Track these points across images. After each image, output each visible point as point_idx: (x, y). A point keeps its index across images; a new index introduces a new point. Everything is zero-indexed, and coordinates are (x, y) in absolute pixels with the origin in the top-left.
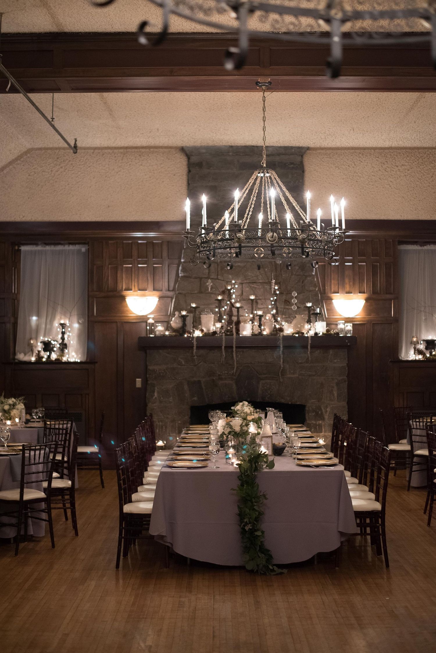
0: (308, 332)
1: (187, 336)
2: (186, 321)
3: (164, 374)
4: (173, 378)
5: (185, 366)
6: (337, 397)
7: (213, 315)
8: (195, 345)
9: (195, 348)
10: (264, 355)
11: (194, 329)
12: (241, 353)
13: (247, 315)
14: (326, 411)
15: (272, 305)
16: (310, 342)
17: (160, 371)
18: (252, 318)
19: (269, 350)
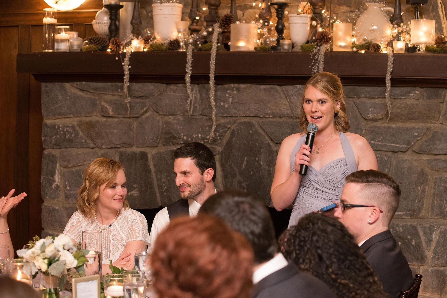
0: (391, 44)
1: (112, 52)
3: (73, 135)
4: (92, 145)
5: (116, 120)
8: (127, 72)
9: (126, 77)
10: (287, 98)
12: (235, 92)
14: (430, 241)
16: (390, 68)
17: (65, 130)
18: (264, 11)
19: (298, 86)
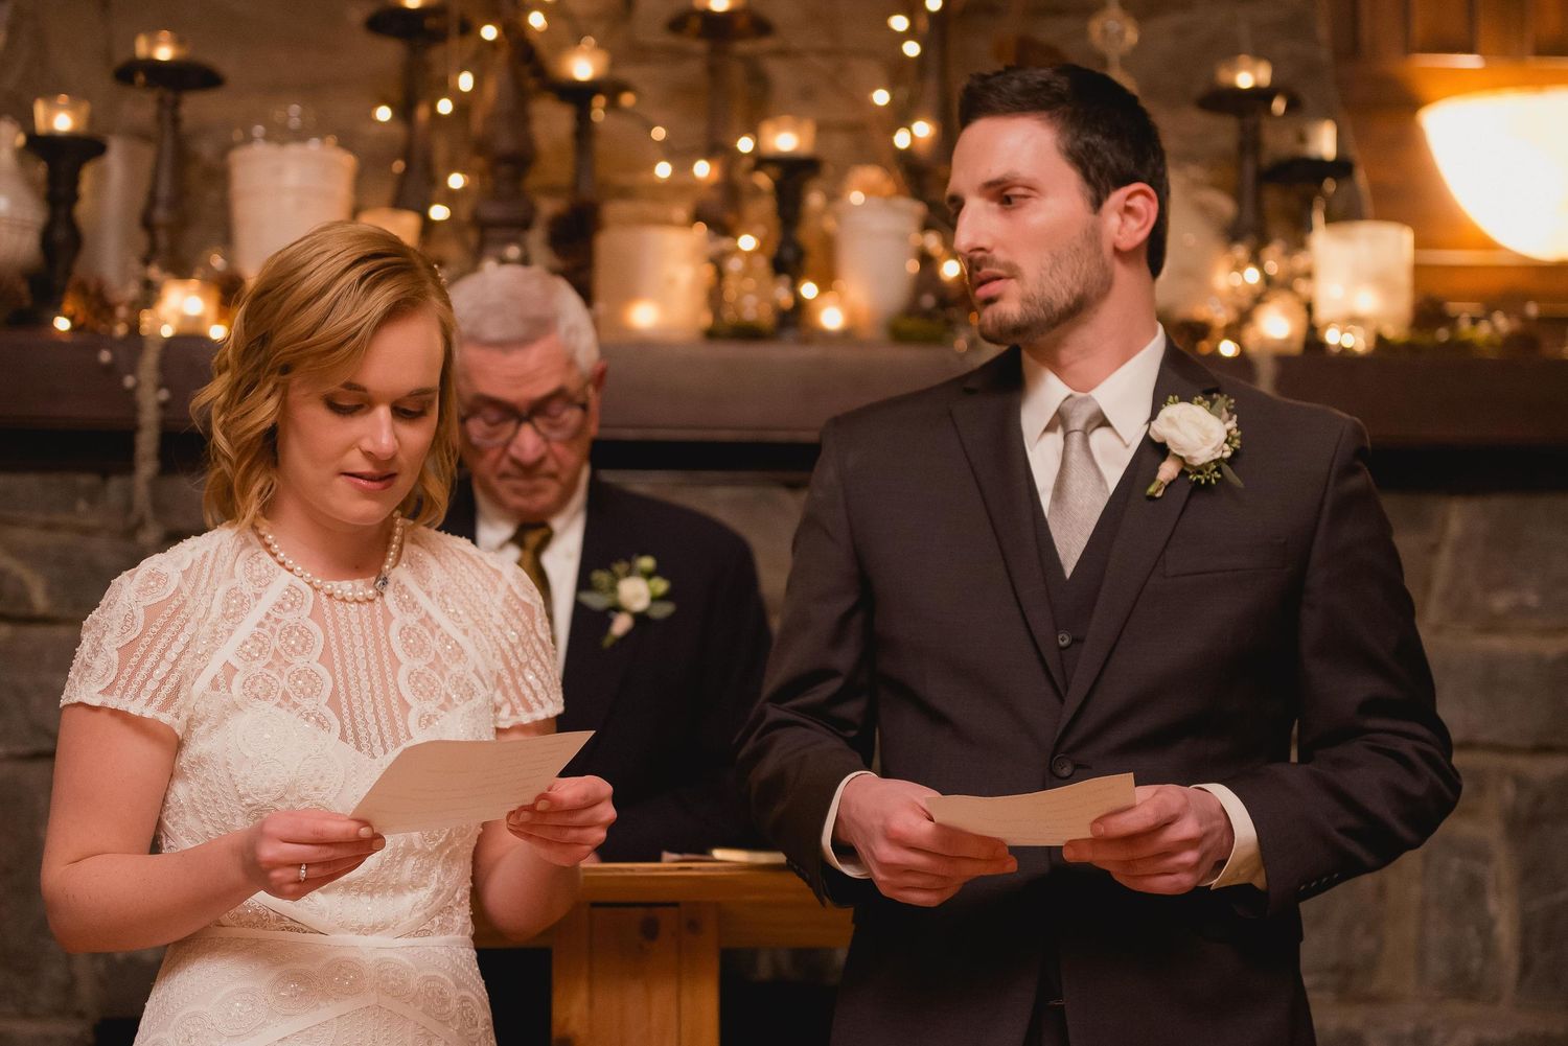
0: (1245, 317)
1: (76, 328)
2: (73, 197)
6: (1524, 947)
7: (346, 161)
8: (149, 417)
11: (154, 272)
13: (663, 170)
15: (898, 72)
